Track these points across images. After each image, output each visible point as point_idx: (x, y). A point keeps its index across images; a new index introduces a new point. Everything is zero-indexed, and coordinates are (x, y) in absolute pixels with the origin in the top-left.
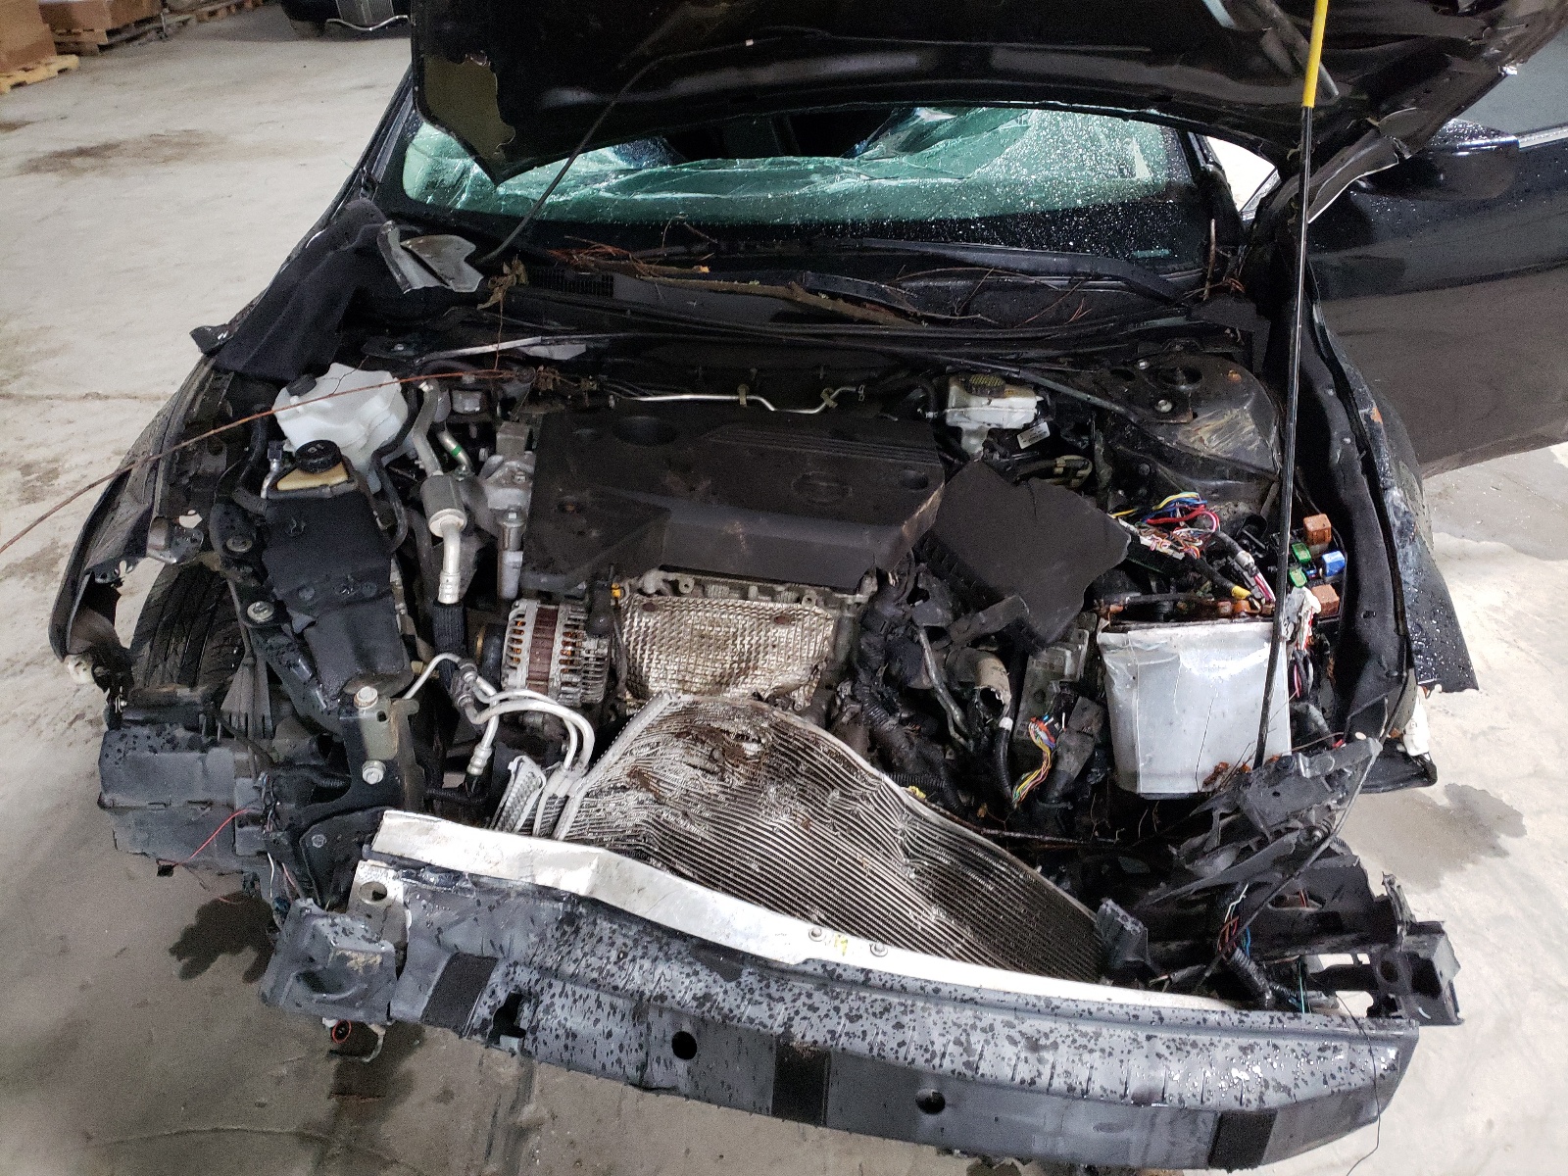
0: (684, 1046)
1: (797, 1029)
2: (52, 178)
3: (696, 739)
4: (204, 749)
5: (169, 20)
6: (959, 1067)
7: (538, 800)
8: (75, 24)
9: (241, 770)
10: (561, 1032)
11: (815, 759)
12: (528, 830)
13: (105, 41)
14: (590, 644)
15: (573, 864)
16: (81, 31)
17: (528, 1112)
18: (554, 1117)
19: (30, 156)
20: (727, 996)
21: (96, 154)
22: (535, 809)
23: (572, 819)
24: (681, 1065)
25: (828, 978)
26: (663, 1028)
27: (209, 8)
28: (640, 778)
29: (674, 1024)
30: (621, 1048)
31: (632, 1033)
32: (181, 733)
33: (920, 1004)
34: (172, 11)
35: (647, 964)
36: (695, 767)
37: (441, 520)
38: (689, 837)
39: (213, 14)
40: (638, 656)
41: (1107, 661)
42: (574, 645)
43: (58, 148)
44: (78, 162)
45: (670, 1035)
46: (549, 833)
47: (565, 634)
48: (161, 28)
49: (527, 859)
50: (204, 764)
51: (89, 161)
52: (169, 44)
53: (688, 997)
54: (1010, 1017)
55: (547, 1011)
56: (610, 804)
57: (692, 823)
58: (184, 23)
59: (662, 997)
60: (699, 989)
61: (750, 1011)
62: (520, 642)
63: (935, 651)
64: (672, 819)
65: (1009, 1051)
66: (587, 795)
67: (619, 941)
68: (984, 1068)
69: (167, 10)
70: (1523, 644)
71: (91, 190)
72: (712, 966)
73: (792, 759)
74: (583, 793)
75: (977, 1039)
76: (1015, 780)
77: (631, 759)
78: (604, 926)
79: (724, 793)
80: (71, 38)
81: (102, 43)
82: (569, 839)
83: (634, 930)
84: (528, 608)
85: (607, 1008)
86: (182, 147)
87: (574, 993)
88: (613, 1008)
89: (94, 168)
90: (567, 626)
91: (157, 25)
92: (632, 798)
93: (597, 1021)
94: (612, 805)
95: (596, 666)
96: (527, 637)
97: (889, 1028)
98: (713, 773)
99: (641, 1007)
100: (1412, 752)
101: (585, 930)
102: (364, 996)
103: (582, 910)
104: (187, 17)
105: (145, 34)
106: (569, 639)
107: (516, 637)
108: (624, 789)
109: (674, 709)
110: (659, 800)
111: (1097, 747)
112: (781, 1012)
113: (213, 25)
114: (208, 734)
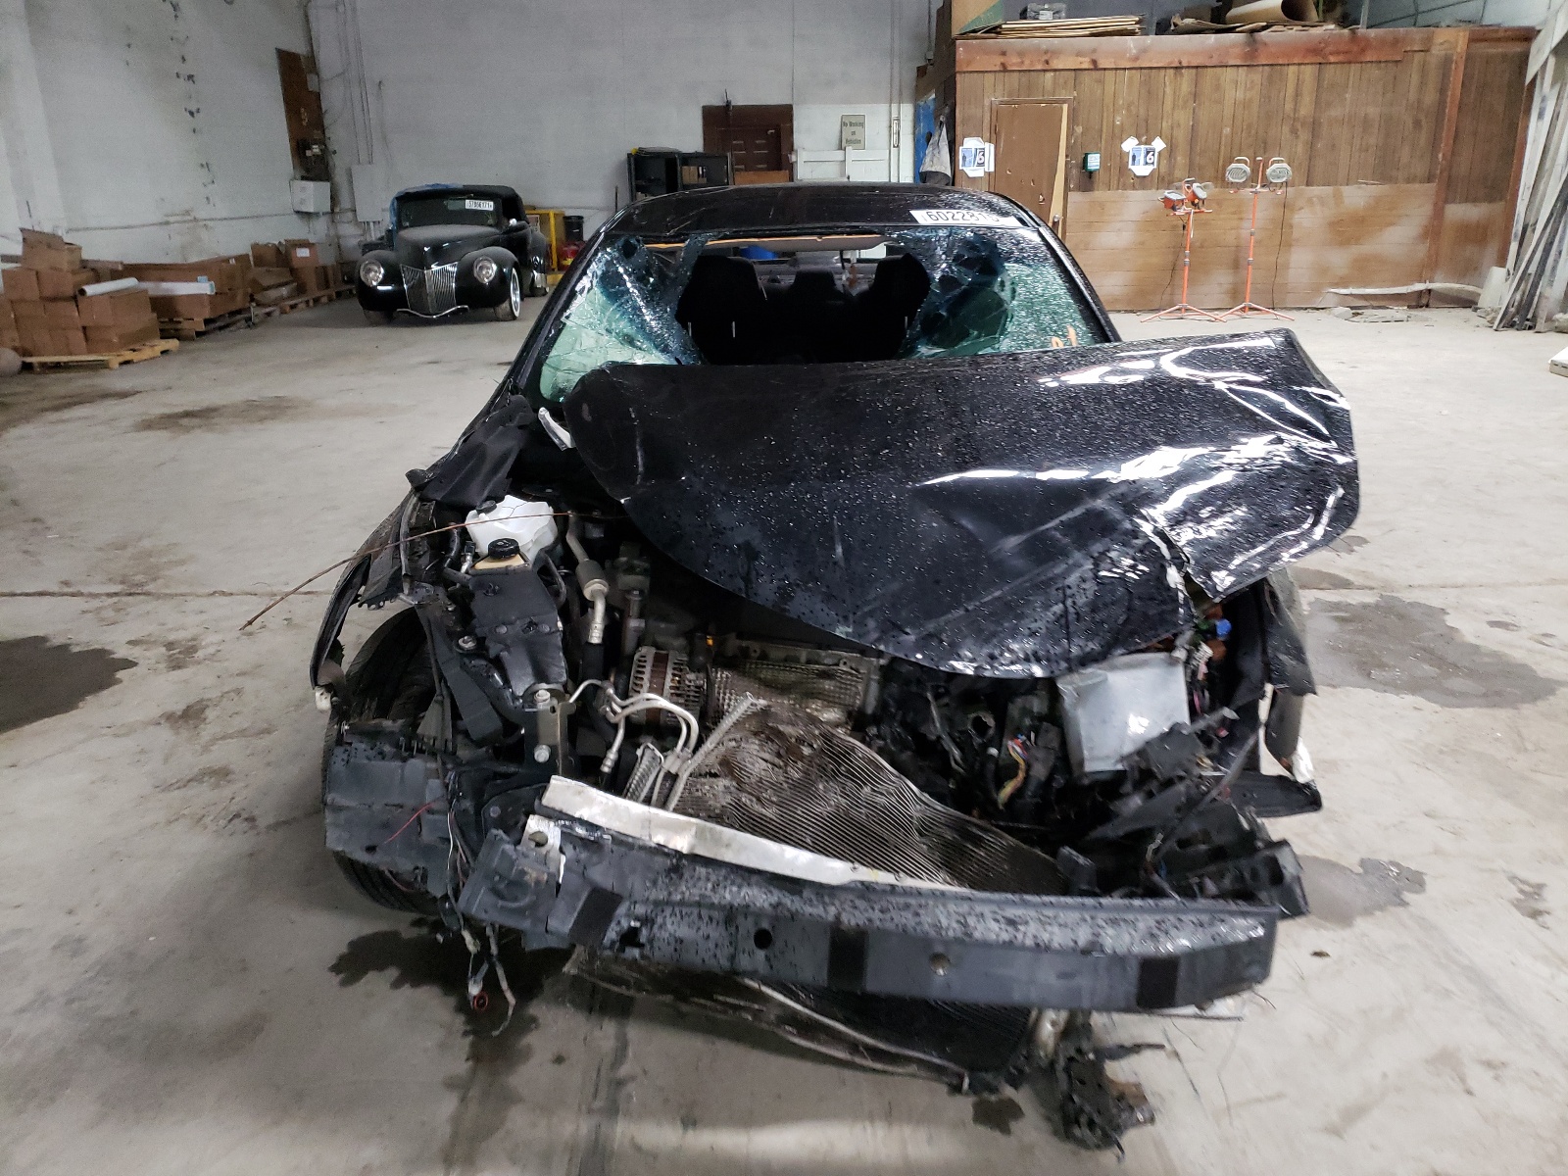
0: (763, 939)
1: (844, 918)
2: (163, 434)
3: (768, 738)
4: (404, 760)
5: (256, 312)
6: (959, 934)
7: (657, 776)
8: (177, 313)
9: (429, 774)
10: (672, 940)
11: (851, 762)
12: (647, 801)
13: (202, 328)
14: (691, 676)
15: (678, 829)
16: (181, 319)
17: (624, 1071)
18: (645, 1072)
19: (144, 417)
20: (791, 902)
21: (203, 416)
22: (652, 788)
23: (679, 794)
24: (761, 954)
25: (866, 890)
26: (747, 927)
27: (292, 302)
28: (728, 766)
29: (756, 924)
30: (717, 945)
31: (724, 933)
32: (387, 748)
33: (931, 903)
34: (258, 305)
35: (735, 889)
36: (766, 761)
37: (590, 588)
38: (762, 817)
39: (293, 307)
40: (721, 698)
41: (1060, 686)
42: (680, 677)
43: (167, 411)
44: (185, 421)
45: (753, 932)
46: (663, 804)
47: (674, 669)
48: (250, 319)
49: (648, 822)
50: (403, 771)
51: (196, 421)
52: (259, 330)
53: (766, 905)
54: (995, 908)
55: (661, 927)
56: (706, 786)
57: (763, 806)
58: (269, 314)
59: (748, 906)
60: (774, 899)
61: (808, 910)
62: (643, 673)
63: (939, 707)
64: (748, 803)
65: (994, 926)
66: (691, 776)
67: (713, 878)
68: (977, 935)
69: (254, 304)
70: (1429, 766)
71: (198, 444)
72: (781, 888)
73: (836, 761)
74: (687, 774)
75: (971, 921)
76: (1000, 786)
77: (722, 749)
78: (701, 871)
79: (787, 783)
80: (173, 326)
81: (198, 330)
82: (675, 811)
83: (723, 872)
84: (649, 652)
85: (706, 919)
86: (275, 409)
87: (681, 912)
88: (711, 919)
89: (200, 427)
90: (675, 664)
91: (246, 315)
92: (722, 783)
93: (699, 928)
94: (707, 787)
95: (696, 692)
96: (648, 670)
97: (910, 916)
98: (780, 767)
99: (731, 915)
100: (1301, 780)
101: (686, 875)
102: (533, 906)
103: (684, 861)
104: (271, 309)
105: (234, 323)
106: (676, 672)
107: (640, 669)
108: (715, 775)
109: (754, 709)
110: (740, 789)
111: (1057, 758)
112: (832, 910)
113: (295, 315)
114: (406, 750)
